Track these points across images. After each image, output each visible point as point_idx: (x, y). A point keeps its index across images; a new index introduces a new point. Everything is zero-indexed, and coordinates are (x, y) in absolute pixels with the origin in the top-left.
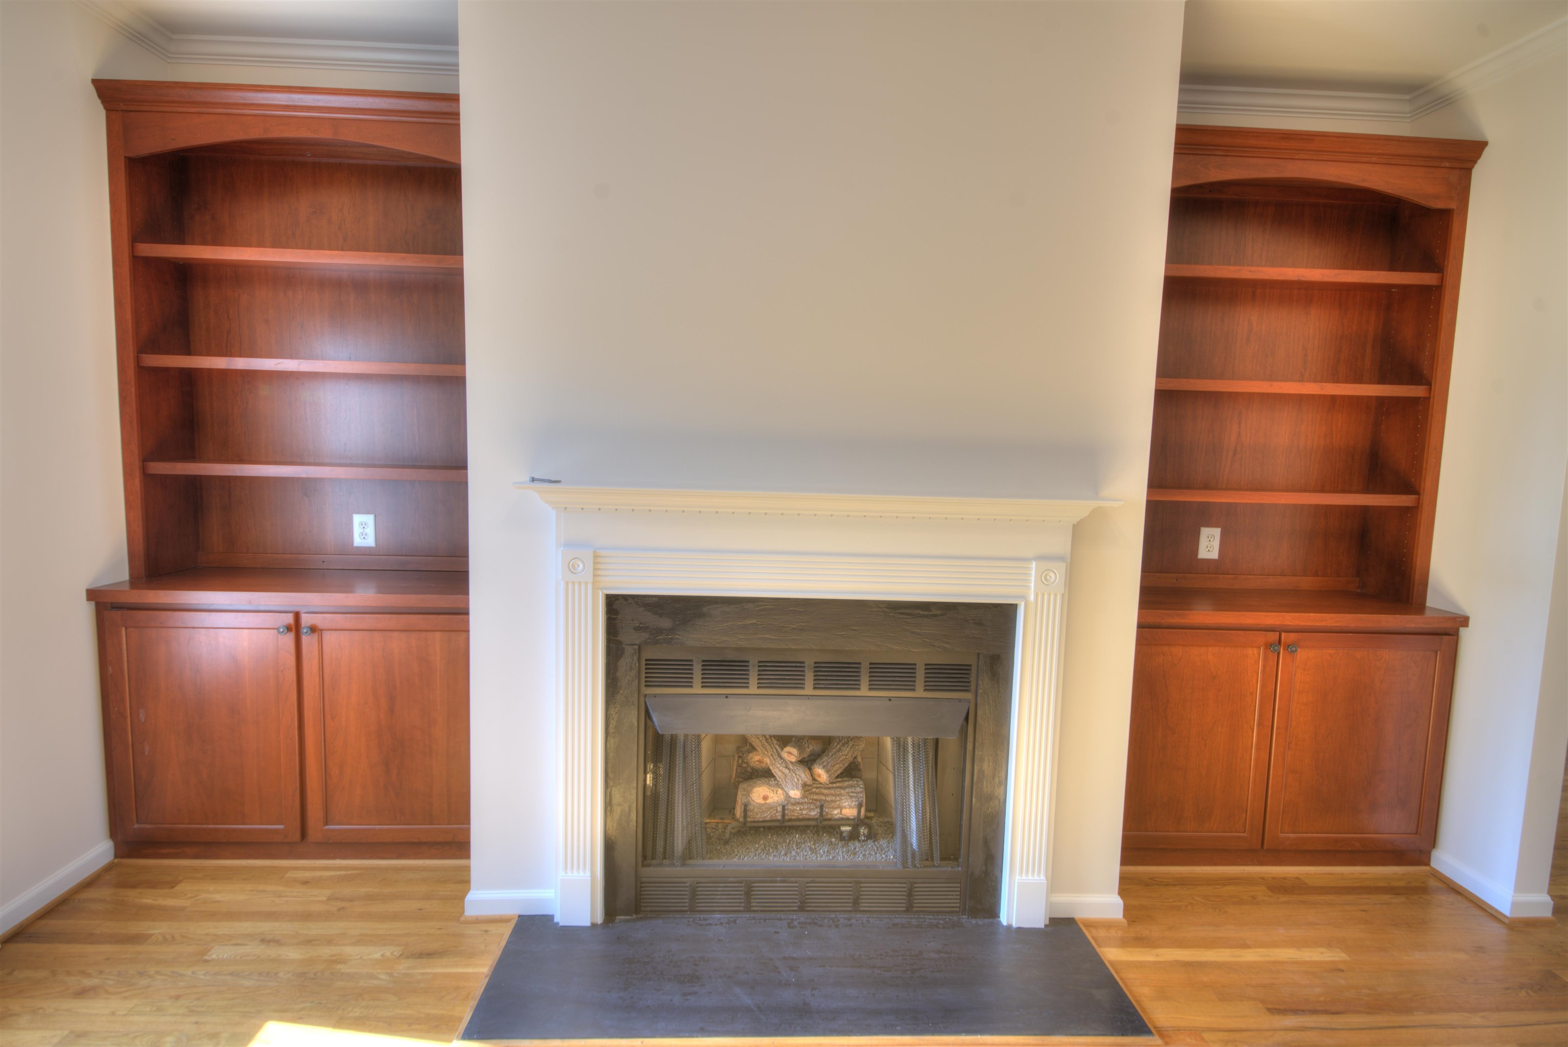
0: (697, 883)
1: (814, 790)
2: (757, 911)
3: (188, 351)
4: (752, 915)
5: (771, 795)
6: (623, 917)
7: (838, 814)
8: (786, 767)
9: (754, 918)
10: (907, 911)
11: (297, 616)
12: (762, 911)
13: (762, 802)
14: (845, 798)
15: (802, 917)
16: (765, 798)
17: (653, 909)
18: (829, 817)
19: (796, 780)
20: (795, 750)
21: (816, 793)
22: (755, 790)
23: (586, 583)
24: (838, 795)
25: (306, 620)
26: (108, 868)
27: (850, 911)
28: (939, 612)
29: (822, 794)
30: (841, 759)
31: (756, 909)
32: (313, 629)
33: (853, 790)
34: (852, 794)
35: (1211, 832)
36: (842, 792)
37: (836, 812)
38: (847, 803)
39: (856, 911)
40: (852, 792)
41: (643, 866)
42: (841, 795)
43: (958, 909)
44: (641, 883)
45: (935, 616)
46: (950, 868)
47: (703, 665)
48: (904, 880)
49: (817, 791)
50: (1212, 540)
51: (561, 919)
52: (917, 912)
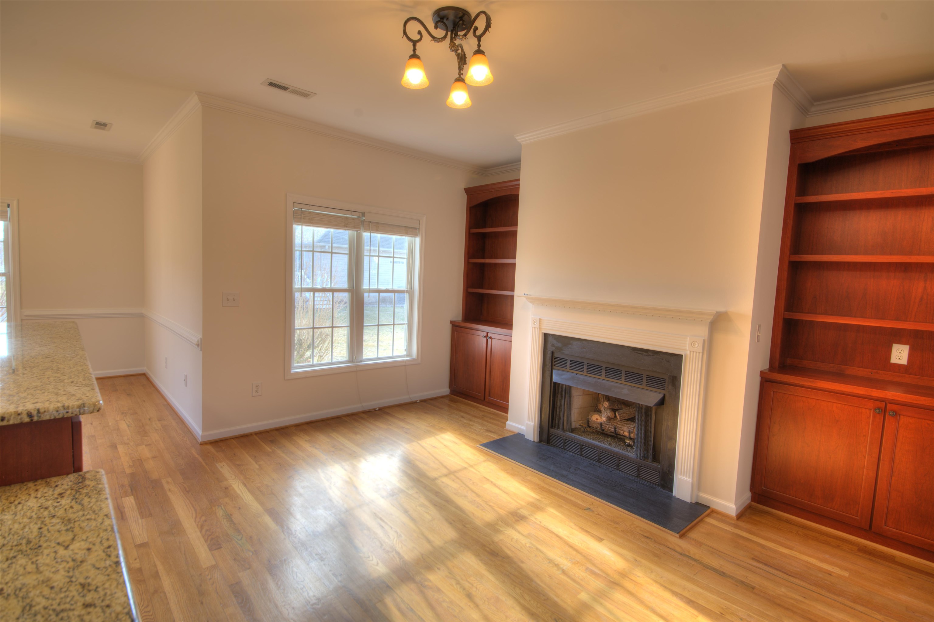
0: (566, 439)
1: (615, 421)
2: (584, 457)
3: (483, 258)
4: (582, 457)
5: (599, 419)
6: (543, 443)
7: (622, 433)
8: (604, 409)
9: (581, 458)
10: (637, 477)
11: (487, 333)
12: (585, 457)
13: (596, 420)
14: (626, 428)
15: (597, 464)
16: (597, 419)
17: (553, 444)
18: (619, 433)
19: (605, 414)
20: (608, 403)
21: (615, 422)
22: (594, 415)
23: (538, 328)
24: (623, 426)
25: (490, 335)
26: (447, 396)
27: (615, 469)
28: (651, 354)
29: (617, 424)
30: (627, 412)
31: (584, 456)
32: (490, 338)
33: (630, 426)
34: (629, 427)
35: (833, 509)
36: (625, 425)
37: (621, 432)
38: (626, 430)
39: (618, 469)
40: (629, 426)
41: (552, 428)
42: (624, 426)
43: (658, 484)
44: (550, 434)
45: (650, 355)
46: (655, 465)
47: (570, 362)
48: (636, 463)
49: (616, 422)
50: (902, 352)
51: (526, 437)
52: (641, 478)
